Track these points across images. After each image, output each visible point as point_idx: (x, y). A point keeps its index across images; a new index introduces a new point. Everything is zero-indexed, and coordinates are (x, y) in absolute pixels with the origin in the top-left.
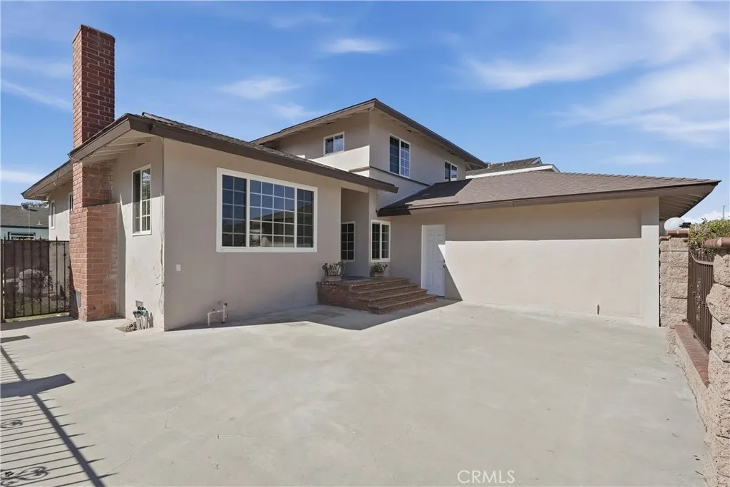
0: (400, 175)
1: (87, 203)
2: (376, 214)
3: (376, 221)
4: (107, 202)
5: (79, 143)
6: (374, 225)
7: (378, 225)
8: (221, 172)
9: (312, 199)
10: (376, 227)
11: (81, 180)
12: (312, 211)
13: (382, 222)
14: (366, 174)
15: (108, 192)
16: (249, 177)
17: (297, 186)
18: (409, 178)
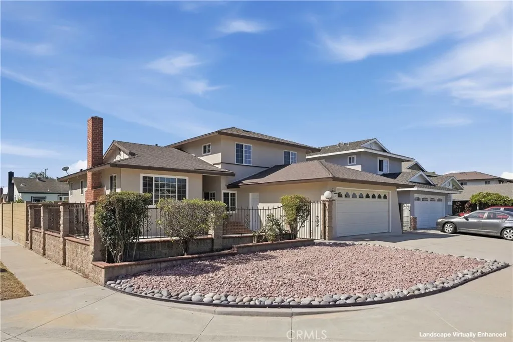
0: (244, 164)
1: (93, 188)
2: (226, 187)
3: (226, 191)
4: (100, 187)
5: (91, 167)
6: (224, 193)
7: (228, 194)
8: (142, 175)
9: (186, 183)
10: (226, 195)
11: (91, 178)
12: (185, 188)
13: (230, 191)
14: (219, 166)
15: (100, 183)
16: (154, 176)
17: (177, 177)
18: (251, 165)
